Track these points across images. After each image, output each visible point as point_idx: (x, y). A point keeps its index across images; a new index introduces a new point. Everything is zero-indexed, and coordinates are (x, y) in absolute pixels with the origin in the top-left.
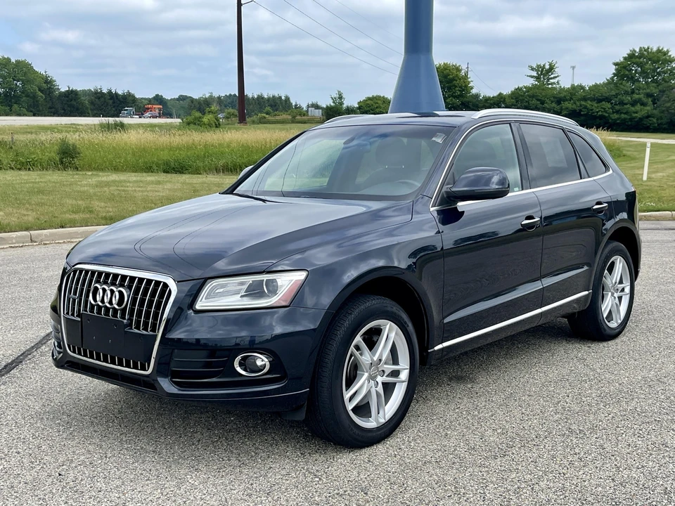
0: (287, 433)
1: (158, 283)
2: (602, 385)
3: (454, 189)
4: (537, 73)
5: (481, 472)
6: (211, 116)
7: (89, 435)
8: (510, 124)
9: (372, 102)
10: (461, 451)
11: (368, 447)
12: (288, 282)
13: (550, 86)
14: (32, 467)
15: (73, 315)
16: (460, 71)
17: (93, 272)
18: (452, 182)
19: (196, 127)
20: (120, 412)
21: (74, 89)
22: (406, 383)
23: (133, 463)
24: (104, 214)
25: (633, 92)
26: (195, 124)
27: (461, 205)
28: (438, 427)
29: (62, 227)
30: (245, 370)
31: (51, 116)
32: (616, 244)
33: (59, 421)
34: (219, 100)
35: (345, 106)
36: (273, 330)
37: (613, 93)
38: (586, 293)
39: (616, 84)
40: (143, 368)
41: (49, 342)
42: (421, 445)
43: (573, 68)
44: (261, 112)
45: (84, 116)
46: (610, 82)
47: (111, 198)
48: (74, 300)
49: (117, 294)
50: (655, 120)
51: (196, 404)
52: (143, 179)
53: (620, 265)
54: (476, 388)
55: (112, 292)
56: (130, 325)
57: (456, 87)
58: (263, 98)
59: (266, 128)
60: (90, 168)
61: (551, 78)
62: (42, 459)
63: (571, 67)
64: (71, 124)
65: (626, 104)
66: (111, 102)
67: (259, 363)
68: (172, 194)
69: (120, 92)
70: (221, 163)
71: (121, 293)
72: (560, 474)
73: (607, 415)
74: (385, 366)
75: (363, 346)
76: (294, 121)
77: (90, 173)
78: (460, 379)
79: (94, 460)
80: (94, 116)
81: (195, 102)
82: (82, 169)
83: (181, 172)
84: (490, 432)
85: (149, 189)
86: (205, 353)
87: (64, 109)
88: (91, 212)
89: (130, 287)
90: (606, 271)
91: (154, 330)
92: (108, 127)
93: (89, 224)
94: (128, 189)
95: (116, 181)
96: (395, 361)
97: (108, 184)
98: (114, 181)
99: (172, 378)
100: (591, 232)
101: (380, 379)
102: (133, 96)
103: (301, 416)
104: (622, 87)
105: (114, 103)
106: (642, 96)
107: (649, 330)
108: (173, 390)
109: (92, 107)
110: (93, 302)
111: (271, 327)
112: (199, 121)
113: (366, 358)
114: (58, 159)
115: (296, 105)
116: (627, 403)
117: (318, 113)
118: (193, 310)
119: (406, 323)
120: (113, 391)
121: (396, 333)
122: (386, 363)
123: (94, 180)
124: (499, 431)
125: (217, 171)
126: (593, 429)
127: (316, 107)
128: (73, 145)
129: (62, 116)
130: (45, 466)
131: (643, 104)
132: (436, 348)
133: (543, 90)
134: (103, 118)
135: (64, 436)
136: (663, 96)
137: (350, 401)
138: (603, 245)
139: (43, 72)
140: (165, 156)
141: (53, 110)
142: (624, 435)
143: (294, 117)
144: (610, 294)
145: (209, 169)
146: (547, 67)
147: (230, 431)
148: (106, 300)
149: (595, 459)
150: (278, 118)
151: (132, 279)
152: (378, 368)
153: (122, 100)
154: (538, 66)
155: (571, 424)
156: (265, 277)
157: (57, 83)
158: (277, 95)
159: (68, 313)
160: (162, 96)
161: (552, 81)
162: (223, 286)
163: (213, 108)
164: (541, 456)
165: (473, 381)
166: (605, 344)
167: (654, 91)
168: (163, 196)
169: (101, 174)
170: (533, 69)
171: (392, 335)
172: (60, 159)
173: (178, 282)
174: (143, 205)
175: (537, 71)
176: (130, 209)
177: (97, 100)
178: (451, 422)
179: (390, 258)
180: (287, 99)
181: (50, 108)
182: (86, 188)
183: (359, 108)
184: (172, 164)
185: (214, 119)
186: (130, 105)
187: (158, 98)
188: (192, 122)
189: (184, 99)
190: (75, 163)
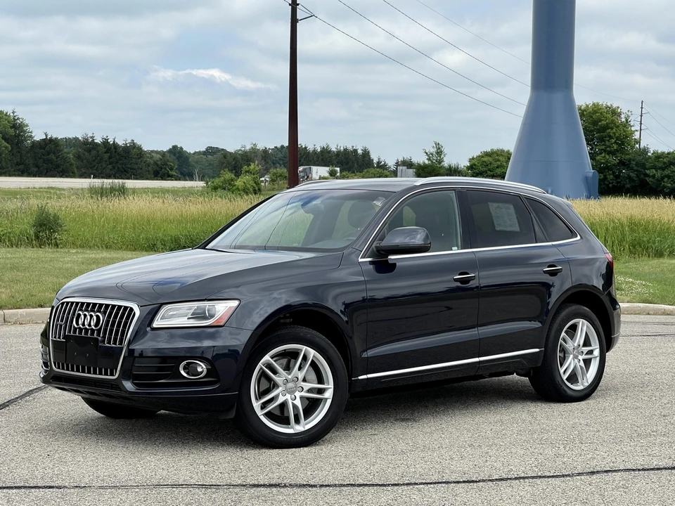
1: (126, 308)
3: (382, 245)
6: (248, 178)
8: (455, 190)
9: (490, 159)
12: (224, 308)
15: (59, 337)
17: (77, 303)
19: (226, 193)
21: (54, 136)
22: (331, 400)
26: (224, 189)
27: (393, 259)
30: (188, 373)
31: (19, 176)
34: (265, 155)
35: (446, 164)
38: (537, 350)
40: (112, 374)
45: (67, 177)
48: (61, 326)
49: (95, 318)
53: (582, 327)
55: (91, 316)
56: (104, 341)
57: (611, 137)
60: (74, 245)
64: (48, 188)
66: (106, 156)
67: (199, 369)
69: (120, 142)
71: (98, 317)
74: (302, 383)
77: (74, 251)
80: (82, 176)
81: (228, 158)
82: (65, 246)
86: (159, 360)
87: (37, 166)
89: (105, 313)
90: (564, 333)
91: (121, 343)
92: (102, 192)
99: (133, 380)
102: (140, 148)
105: (110, 158)
108: (133, 389)
109: (79, 163)
110: (76, 326)
112: (230, 184)
114: (32, 233)
115: (379, 163)
117: (411, 174)
118: (151, 328)
128: (55, 215)
129: (35, 176)
132: (360, 378)
134: (96, 180)
138: (556, 305)
139: (10, 112)
140: (173, 230)
141: (22, 167)
144: (571, 356)
148: (86, 323)
151: (107, 306)
152: (295, 385)
153: (123, 153)
156: (207, 304)
157: (30, 128)
159: (55, 337)
160: (181, 148)
162: (174, 310)
163: (252, 167)
169: (88, 252)
172: (35, 233)
173: (140, 306)
177: (86, 154)
180: (366, 154)
181: (18, 164)
183: (471, 167)
185: (252, 183)
186: (134, 160)
187: (176, 152)
188: (220, 187)
189: (214, 153)
190: (56, 238)
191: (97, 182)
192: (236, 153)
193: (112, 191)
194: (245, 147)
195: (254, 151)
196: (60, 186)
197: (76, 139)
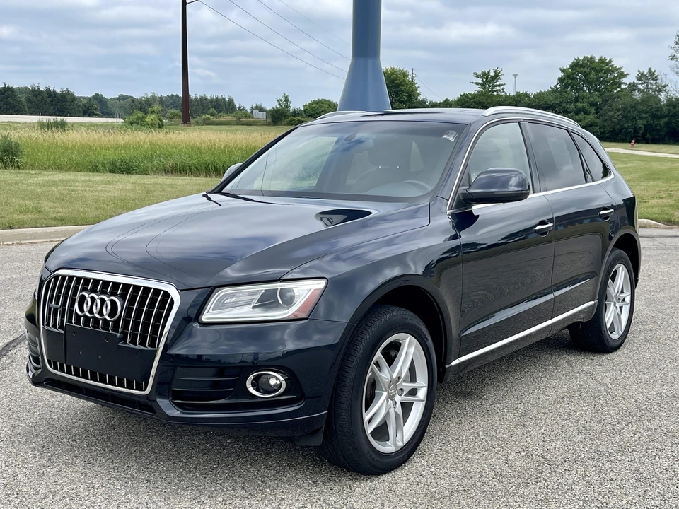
0: (293, 458)
1: (157, 292)
2: (618, 402)
3: (470, 191)
4: (482, 80)
5: (516, 502)
6: (154, 116)
7: (71, 461)
8: (519, 123)
9: (317, 106)
10: (489, 477)
11: (385, 473)
12: (305, 291)
13: (495, 93)
14: (9, 500)
15: (54, 326)
16: (407, 76)
17: (78, 279)
18: (467, 183)
19: (139, 126)
20: (101, 434)
21: (11, 86)
22: (425, 402)
23: (126, 494)
24: (54, 215)
25: (577, 100)
26: (138, 124)
27: (476, 209)
28: (456, 450)
29: (11, 228)
30: (258, 390)
32: (618, 251)
33: (34, 445)
34: (161, 100)
35: (291, 109)
36: (284, 345)
37: (558, 101)
38: (593, 302)
39: (560, 92)
40: (139, 388)
41: (10, 353)
42: (443, 471)
43: (515, 76)
44: (204, 113)
45: (21, 114)
46: (554, 90)
47: (61, 199)
48: (56, 310)
49: (109, 303)
50: (598, 129)
51: (199, 428)
52: (91, 178)
53: (622, 272)
54: (486, 405)
55: (103, 301)
56: (124, 339)
58: (206, 99)
59: (211, 130)
60: (33, 167)
61: (496, 86)
62: (20, 491)
63: (514, 75)
64: (8, 122)
65: (571, 112)
66: (49, 100)
67: (273, 382)
68: (124, 194)
69: (58, 91)
70: (170, 163)
71: (113, 303)
72: (602, 503)
73: (632, 435)
74: (404, 384)
75: (383, 362)
76: (239, 123)
77: (34, 172)
78: (466, 395)
79: (80, 492)
80: (33, 113)
81: (136, 102)
82: (25, 168)
83: (128, 173)
84: (513, 456)
85: (99, 189)
86: (212, 371)
88: (40, 212)
89: (123, 296)
90: (610, 280)
91: (153, 345)
92: (48, 126)
93: (39, 225)
94: (78, 188)
95: (64, 181)
96: (413, 379)
97: (55, 184)
98: (61, 181)
99: (174, 398)
100: (597, 238)
101: (398, 399)
102: (73, 95)
103: (318, 441)
104: (566, 95)
105: (52, 101)
106: (585, 105)
107: (648, 341)
108: (176, 413)
109: (30, 105)
110: (79, 313)
111: (283, 343)
112: (141, 121)
113: (385, 375)
115: (240, 107)
116: (649, 421)
117: (262, 116)
118: (200, 323)
119: (425, 337)
120: (90, 409)
121: (416, 347)
122: (404, 381)
123: (40, 179)
124: (523, 454)
125: (166, 171)
126: (622, 451)
127: (261, 109)
128: (16, 142)
130: (24, 500)
131: (587, 113)
132: (454, 363)
133: (489, 96)
134: (42, 117)
135: (42, 462)
136: (605, 105)
137: (369, 422)
138: (608, 253)
140: (110, 155)
142: (657, 458)
143: (239, 119)
144: (612, 303)
145: (157, 169)
146: (492, 74)
147: (229, 455)
148: (95, 311)
149: (634, 487)
150: (222, 119)
151: (126, 287)
152: (396, 387)
153: (60, 98)
154: (484, 73)
155: (597, 446)
156: (279, 286)
158: (220, 97)
159: (48, 325)
160: (101, 95)
161: (497, 88)
162: (231, 296)
163: (156, 108)
164: (576, 483)
165: (480, 397)
166: (607, 356)
167: (597, 100)
168: (114, 197)
169: (45, 173)
170: (478, 76)
171: (412, 350)
172: (1, 157)
173: (182, 291)
174: (95, 206)
175: (482, 78)
176: (82, 210)
177: (34, 98)
178: (469, 444)
179: (405, 265)
180: (231, 101)
182: (33, 187)
183: (305, 111)
184: (119, 164)
185: (157, 120)
186: (68, 103)
187: (98, 98)
188: (135, 122)
189: (125, 99)
190: (17, 161)
191: (44, 119)
192: (141, 99)
193: (56, 124)
194: (147, 95)
195: (154, 98)
196: (17, 120)
197: (27, 88)
